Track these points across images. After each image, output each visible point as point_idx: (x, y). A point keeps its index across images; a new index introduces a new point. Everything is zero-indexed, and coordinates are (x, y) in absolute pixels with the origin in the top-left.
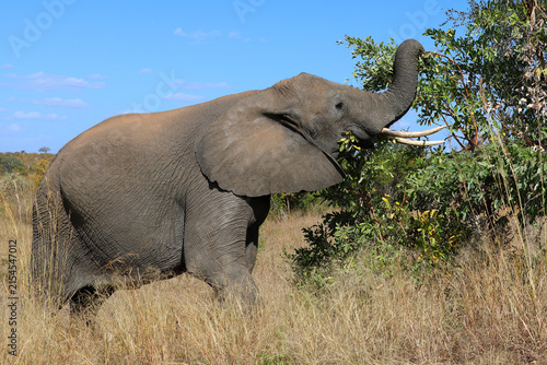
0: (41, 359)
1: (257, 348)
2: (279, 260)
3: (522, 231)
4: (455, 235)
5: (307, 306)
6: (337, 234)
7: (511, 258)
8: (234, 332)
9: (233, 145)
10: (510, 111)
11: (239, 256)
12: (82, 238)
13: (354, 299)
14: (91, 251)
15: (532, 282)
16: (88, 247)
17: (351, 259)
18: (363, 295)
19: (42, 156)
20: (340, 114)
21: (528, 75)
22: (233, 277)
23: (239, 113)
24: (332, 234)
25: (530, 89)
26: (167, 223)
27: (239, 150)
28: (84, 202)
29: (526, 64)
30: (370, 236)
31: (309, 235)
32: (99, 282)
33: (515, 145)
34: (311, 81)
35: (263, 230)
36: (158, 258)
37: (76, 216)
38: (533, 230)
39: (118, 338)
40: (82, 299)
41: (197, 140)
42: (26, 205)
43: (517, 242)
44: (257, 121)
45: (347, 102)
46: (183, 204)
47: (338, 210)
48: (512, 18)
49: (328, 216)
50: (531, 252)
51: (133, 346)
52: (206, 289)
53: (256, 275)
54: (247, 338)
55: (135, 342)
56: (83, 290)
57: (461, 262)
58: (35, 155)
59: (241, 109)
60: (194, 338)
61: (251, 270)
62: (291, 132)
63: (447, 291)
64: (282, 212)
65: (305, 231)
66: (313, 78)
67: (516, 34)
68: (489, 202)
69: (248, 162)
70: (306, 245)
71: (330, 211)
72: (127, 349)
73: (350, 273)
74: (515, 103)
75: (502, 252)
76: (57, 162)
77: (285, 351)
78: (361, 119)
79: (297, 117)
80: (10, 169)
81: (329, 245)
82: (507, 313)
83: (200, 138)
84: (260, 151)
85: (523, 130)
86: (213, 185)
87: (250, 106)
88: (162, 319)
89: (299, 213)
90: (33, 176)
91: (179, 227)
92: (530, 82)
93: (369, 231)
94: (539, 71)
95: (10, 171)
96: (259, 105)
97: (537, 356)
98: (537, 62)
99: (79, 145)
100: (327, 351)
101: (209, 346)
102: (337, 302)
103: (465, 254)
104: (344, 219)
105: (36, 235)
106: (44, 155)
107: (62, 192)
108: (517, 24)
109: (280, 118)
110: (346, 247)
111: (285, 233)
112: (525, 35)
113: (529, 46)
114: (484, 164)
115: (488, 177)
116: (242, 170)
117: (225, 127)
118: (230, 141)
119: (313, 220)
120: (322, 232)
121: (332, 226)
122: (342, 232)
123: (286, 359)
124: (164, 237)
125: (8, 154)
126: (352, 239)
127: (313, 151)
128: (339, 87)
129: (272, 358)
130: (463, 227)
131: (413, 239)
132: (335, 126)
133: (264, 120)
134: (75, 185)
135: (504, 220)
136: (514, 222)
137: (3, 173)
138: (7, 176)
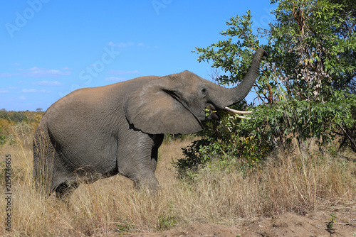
0: (40, 222)
1: (158, 213)
2: (169, 166)
3: (299, 145)
4: (264, 149)
5: (185, 190)
6: (200, 150)
7: (294, 160)
8: (145, 205)
9: (144, 105)
10: (292, 81)
11: (147, 164)
12: (61, 156)
13: (210, 185)
14: (66, 163)
15: (305, 173)
16: (64, 161)
17: (208, 163)
18: (215, 183)
19: (38, 113)
20: (203, 96)
21: (301, 62)
22: (144, 176)
23: (149, 88)
24: (198, 151)
25: (302, 70)
26: (107, 147)
27: (147, 108)
28: (62, 137)
29: (300, 56)
30: (219, 150)
31: (185, 152)
33: (295, 100)
34: (190, 76)
35: (160, 150)
36: (103, 166)
38: (305, 143)
39: (82, 210)
40: (61, 190)
41: (124, 102)
43: (297, 152)
44: (158, 93)
45: (208, 89)
46: (116, 136)
47: (200, 138)
48: (292, 32)
49: (195, 142)
50: (304, 157)
51: (90, 214)
52: (129, 182)
53: (157, 175)
54: (153, 207)
55: (92, 212)
56: (61, 185)
57: (268, 164)
58: (34, 112)
59: (150, 86)
60: (124, 209)
61: (154, 171)
63: (260, 180)
64: (170, 139)
65: (183, 149)
66: (192, 74)
67: (294, 40)
68: (282, 131)
70: (184, 157)
71: (196, 139)
72: (87, 215)
73: (208, 170)
74: (295, 78)
75: (289, 158)
76: (46, 115)
77: (173, 214)
78: (214, 100)
80: (20, 120)
81: (196, 156)
82: (292, 189)
83: (126, 100)
85: (299, 91)
86: (132, 126)
87: (155, 84)
88: (106, 199)
89: (179, 140)
90: (34, 123)
91: (114, 149)
92: (301, 67)
93: (218, 147)
94: (307, 60)
95: (21, 122)
96: (160, 85)
97: (308, 211)
98: (305, 56)
100: (196, 213)
101: (132, 213)
102: (201, 187)
103: (270, 159)
104: (204, 143)
105: (35, 155)
106: (39, 112)
108: (294, 35)
109: (171, 93)
110: (206, 157)
111: (172, 151)
112: (299, 42)
113: (301, 46)
114: (279, 110)
115: (282, 118)
116: (148, 119)
117: (141, 95)
118: (142, 103)
119: (187, 144)
120: (192, 150)
121: (198, 148)
122: (203, 150)
123: (174, 218)
125: (19, 112)
126: (209, 152)
127: (187, 112)
128: (205, 81)
129: (167, 218)
130: (268, 145)
131: (241, 152)
132: (201, 102)
133: (163, 93)
134: (59, 129)
135: (289, 141)
136: (295, 141)
137: (16, 122)
138: (20, 125)
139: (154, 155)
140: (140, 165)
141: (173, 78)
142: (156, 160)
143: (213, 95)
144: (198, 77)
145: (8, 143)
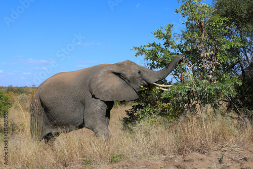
0: (35, 158)
1: (110, 152)
2: (117, 122)
3: (201, 109)
4: (178, 112)
5: (127, 137)
6: (137, 112)
7: (197, 118)
8: (102, 147)
9: (101, 82)
10: (196, 68)
11: (103, 121)
12: (48, 116)
13: (144, 134)
15: (204, 127)
16: (50, 119)
17: (142, 120)
18: (147, 133)
19: (33, 88)
20: (139, 76)
21: (202, 55)
22: (101, 128)
24: (136, 112)
25: (203, 60)
26: (78, 110)
27: (103, 84)
28: (48, 103)
29: (201, 51)
30: (149, 112)
31: (128, 113)
32: (54, 131)
33: (198, 80)
34: (130, 63)
35: (112, 112)
36: (75, 122)
37: (46, 109)
38: (204, 109)
39: (61, 151)
41: (88, 81)
42: (28, 105)
43: (199, 113)
44: (110, 74)
45: (142, 72)
46: (83, 103)
47: (137, 104)
48: (196, 35)
49: (134, 106)
50: (204, 116)
51: (66, 153)
52: (92, 133)
53: (109, 127)
54: (107, 149)
55: (68, 152)
57: (181, 121)
58: (31, 88)
59: (105, 70)
60: (88, 150)
61: (107, 125)
62: (122, 80)
63: (176, 131)
64: (118, 105)
65: (126, 111)
66: (131, 62)
67: (197, 41)
68: (189, 100)
69: (106, 88)
70: (127, 116)
71: (135, 104)
72: (65, 154)
73: (143, 125)
74: (198, 65)
75: (194, 117)
76: (39, 89)
77: (120, 153)
78: (146, 78)
79: (124, 75)
80: (22, 92)
81: (134, 116)
82: (196, 137)
83: (89, 80)
84: (110, 85)
85: (201, 74)
86: (93, 96)
87: (108, 69)
88: (77, 144)
89: (124, 105)
90: (30, 95)
91: (82, 111)
92: (202, 58)
93: (149, 110)
94: (205, 54)
96: (111, 69)
97: (207, 152)
98: (205, 51)
99: (46, 83)
100: (134, 152)
101: (94, 152)
102: (138, 136)
103: (182, 118)
104: (140, 107)
107: (41, 100)
108: (198, 38)
109: (118, 74)
110: (141, 116)
111: (119, 113)
112: (200, 42)
113: (202, 45)
114: (187, 87)
115: (189, 91)
116: (103, 91)
117: (99, 76)
118: (100, 81)
119: (129, 108)
120: (132, 111)
121: (136, 110)
122: (139, 112)
123: (120, 156)
124: (77, 115)
125: (21, 87)
126: (143, 113)
127: (129, 87)
129: (116, 156)
130: (180, 108)
131: (163, 113)
132: (137, 80)
133: (113, 74)
134: (47, 99)
135: (194, 106)
136: (198, 106)
137: (19, 94)
138: (21, 95)
139: (108, 115)
140: (99, 122)
141: (119, 65)
142: (109, 118)
143: (146, 76)
144: (135, 64)
145: (14, 107)
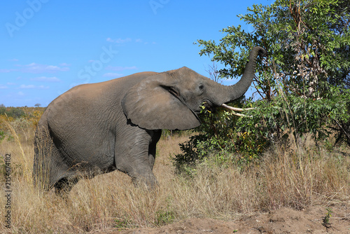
1: (156, 208)
2: (167, 161)
3: (296, 140)
4: (261, 145)
5: (182, 185)
6: (197, 146)
7: (290, 155)
8: (143, 201)
9: (142, 100)
10: (288, 77)
11: (144, 160)
13: (208, 180)
15: (301, 168)
17: (205, 159)
18: (213, 178)
21: (297, 58)
23: (147, 83)
26: (105, 143)
27: (145, 103)
28: (60, 132)
29: (296, 52)
31: (183, 147)
33: (292, 96)
34: (188, 72)
35: (159, 145)
38: (301, 140)
41: (122, 98)
43: (293, 146)
44: (156, 88)
45: (206, 86)
46: (114, 132)
48: (288, 28)
49: (193, 137)
52: (127, 178)
53: (154, 170)
54: (150, 203)
55: (90, 207)
57: (265, 159)
58: (33, 108)
60: (122, 204)
61: (152, 167)
63: (257, 174)
64: (168, 135)
65: (180, 145)
66: (190, 71)
67: (291, 36)
69: (149, 110)
70: (181, 152)
72: (86, 211)
73: (206, 165)
74: (291, 73)
76: (47, 111)
77: (171, 209)
79: (177, 90)
81: (193, 152)
82: (288, 184)
84: (156, 105)
85: (295, 87)
86: (129, 121)
87: (153, 80)
89: (177, 136)
90: (32, 119)
91: (112, 144)
92: (298, 62)
93: (215, 143)
94: (303, 56)
95: (19, 117)
96: (158, 80)
97: (304, 206)
98: (302, 51)
100: (194, 208)
101: (130, 208)
102: (199, 182)
103: (267, 155)
104: (201, 138)
106: (37, 108)
107: (49, 127)
108: (291, 31)
109: (168, 88)
110: (203, 152)
111: (170, 146)
112: (295, 37)
113: (298, 42)
114: (276, 107)
115: (279, 114)
116: (145, 114)
117: (138, 90)
118: (140, 98)
119: (185, 139)
120: (189, 145)
121: (195, 143)
123: (172, 213)
124: (104, 150)
126: (206, 147)
128: (203, 78)
129: (165, 213)
130: (265, 140)
133: (160, 88)
134: (58, 125)
135: (286, 136)
136: (291, 136)
137: (15, 118)
138: (18, 120)
140: (137, 161)
141: (170, 74)
145: (6, 138)
